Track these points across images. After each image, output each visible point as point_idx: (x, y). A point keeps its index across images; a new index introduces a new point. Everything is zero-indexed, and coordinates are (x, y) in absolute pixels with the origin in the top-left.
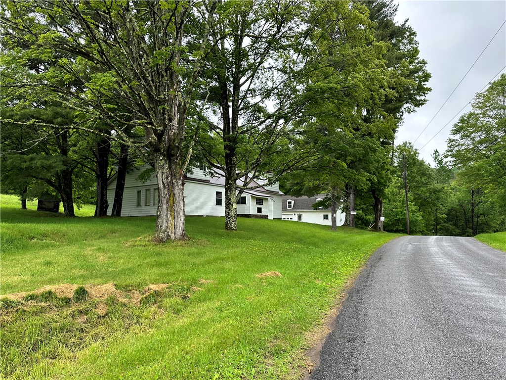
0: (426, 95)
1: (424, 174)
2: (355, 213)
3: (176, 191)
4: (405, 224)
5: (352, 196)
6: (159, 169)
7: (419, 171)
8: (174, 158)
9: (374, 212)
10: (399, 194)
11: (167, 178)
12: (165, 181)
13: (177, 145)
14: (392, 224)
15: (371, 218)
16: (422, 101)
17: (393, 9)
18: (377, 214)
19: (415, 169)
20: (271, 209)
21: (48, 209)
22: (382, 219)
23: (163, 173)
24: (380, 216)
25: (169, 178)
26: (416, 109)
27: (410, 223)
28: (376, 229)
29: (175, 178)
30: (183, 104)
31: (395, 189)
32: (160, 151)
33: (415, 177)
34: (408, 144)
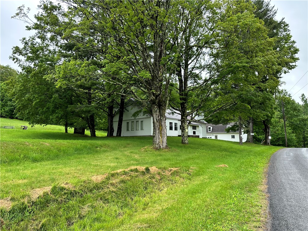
0: (296, 62)
1: (295, 110)
2: (253, 134)
3: (163, 124)
4: (284, 141)
5: (251, 124)
6: (154, 113)
7: (292, 107)
8: (162, 106)
10: (279, 122)
11: (158, 117)
12: (157, 119)
13: (164, 100)
14: (275, 141)
15: (262, 137)
16: (293, 66)
17: (274, 12)
18: (267, 135)
19: (289, 107)
20: (201, 132)
21: (79, 132)
22: (270, 138)
23: (156, 114)
24: (269, 136)
25: (159, 117)
26: (290, 71)
27: (287, 140)
28: (266, 143)
29: (162, 117)
30: (168, 80)
31: (276, 119)
32: (155, 103)
33: (290, 111)
34: (284, 91)
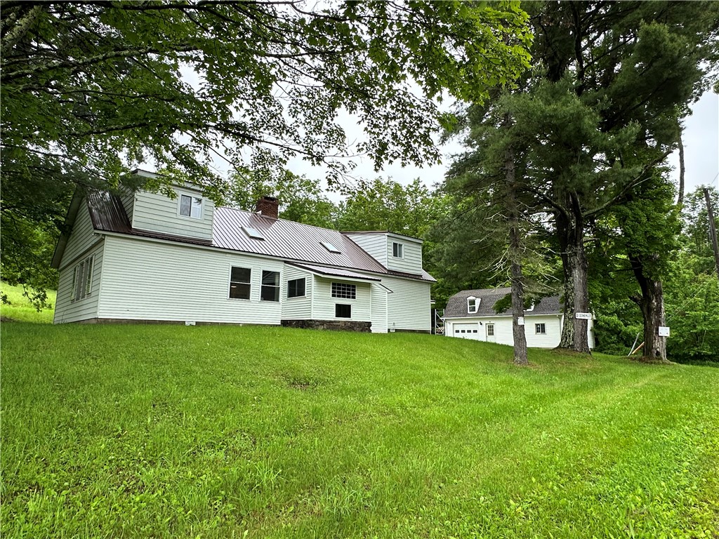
9: (643, 319)
18: (651, 321)
20: (383, 308)
22: (664, 331)
28: (648, 355)
